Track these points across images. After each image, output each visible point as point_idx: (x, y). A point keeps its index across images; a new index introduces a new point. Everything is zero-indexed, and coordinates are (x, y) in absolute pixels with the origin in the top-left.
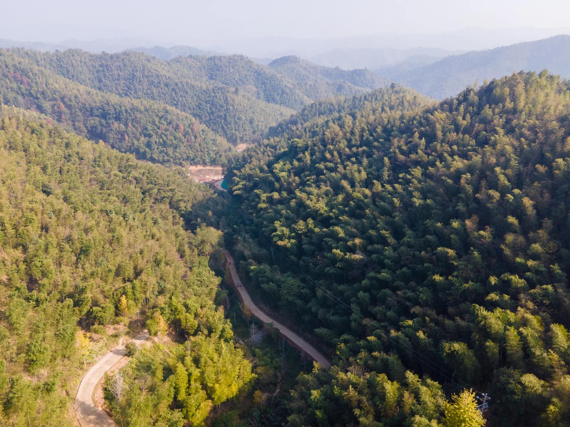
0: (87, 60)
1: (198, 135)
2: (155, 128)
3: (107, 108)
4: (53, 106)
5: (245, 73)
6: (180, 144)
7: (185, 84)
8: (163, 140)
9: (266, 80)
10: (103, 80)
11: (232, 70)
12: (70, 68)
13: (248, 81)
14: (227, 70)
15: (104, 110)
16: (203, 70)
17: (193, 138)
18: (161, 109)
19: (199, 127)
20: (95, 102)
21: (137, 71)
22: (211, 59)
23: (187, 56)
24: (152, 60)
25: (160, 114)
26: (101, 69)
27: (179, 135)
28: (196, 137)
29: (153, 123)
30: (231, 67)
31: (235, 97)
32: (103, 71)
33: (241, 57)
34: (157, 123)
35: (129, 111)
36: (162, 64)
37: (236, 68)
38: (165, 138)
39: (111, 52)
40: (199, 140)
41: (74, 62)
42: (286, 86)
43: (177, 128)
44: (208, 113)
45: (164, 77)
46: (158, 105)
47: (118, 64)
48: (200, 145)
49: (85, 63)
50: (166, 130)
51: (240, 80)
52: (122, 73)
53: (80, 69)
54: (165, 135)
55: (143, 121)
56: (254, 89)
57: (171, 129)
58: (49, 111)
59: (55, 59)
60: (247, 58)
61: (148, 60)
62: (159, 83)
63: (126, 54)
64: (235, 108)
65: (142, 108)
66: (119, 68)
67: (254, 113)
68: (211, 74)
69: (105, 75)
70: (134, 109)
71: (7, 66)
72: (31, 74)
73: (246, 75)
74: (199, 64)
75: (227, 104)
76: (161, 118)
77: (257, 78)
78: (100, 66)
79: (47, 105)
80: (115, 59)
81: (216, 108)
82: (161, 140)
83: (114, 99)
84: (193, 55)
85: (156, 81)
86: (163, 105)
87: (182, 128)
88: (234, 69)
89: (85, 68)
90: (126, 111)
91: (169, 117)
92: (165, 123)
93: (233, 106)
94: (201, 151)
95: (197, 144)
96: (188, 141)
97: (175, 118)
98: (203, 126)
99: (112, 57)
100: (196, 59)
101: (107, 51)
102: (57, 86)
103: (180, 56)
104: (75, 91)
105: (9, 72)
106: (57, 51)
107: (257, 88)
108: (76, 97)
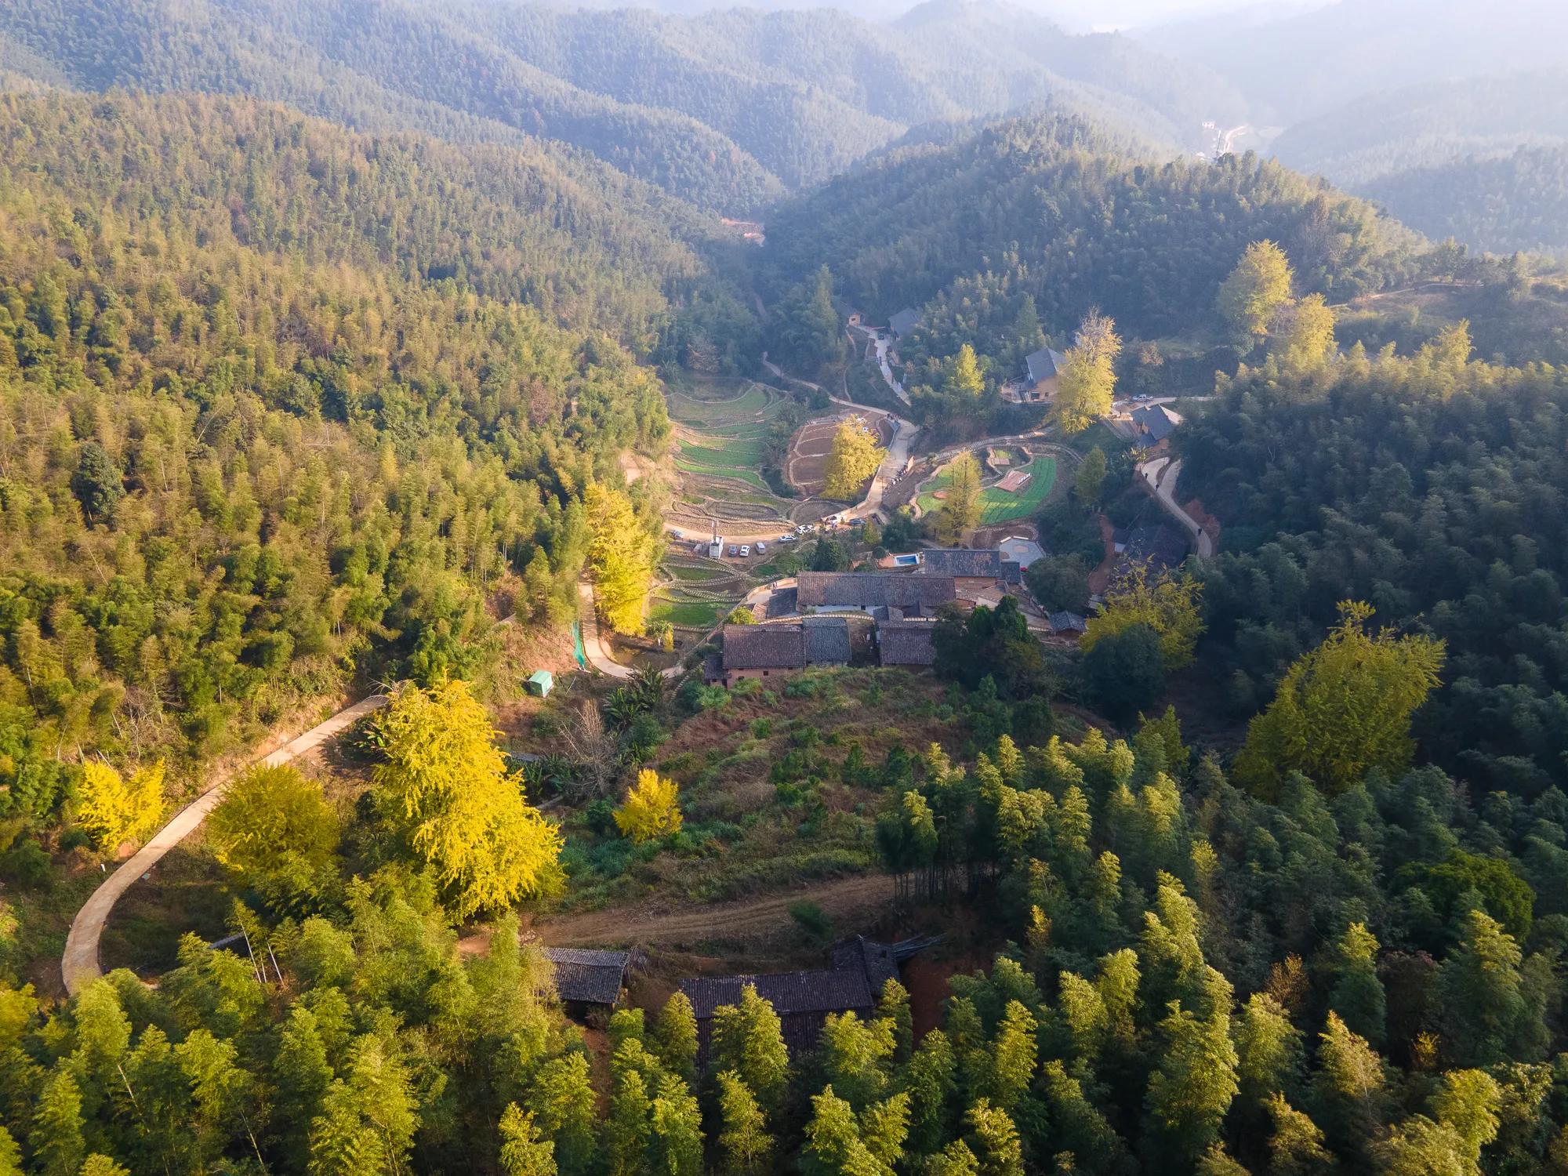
1: (737, 170)
2: (675, 156)
4: (524, 116)
6: (710, 182)
8: (685, 176)
15: (599, 125)
18: (683, 126)
19: (738, 155)
25: (682, 134)
27: (708, 169)
29: (672, 147)
34: (677, 147)
35: (636, 127)
38: (688, 173)
40: (737, 178)
42: (913, 79)
43: (705, 157)
44: (756, 132)
46: (678, 119)
48: (738, 185)
50: (690, 160)
52: (614, 53)
54: (689, 168)
55: (656, 146)
57: (697, 157)
58: (519, 124)
64: (804, 124)
65: (655, 123)
67: (835, 135)
70: (643, 124)
75: (791, 117)
76: (683, 141)
79: (517, 115)
82: (682, 176)
87: (714, 157)
90: (632, 126)
91: (695, 139)
92: (689, 148)
93: (800, 121)
94: (740, 195)
95: (734, 185)
96: (721, 179)
97: (703, 141)
98: (747, 156)
104: (554, 92)
107: (856, 80)
108: (556, 101)
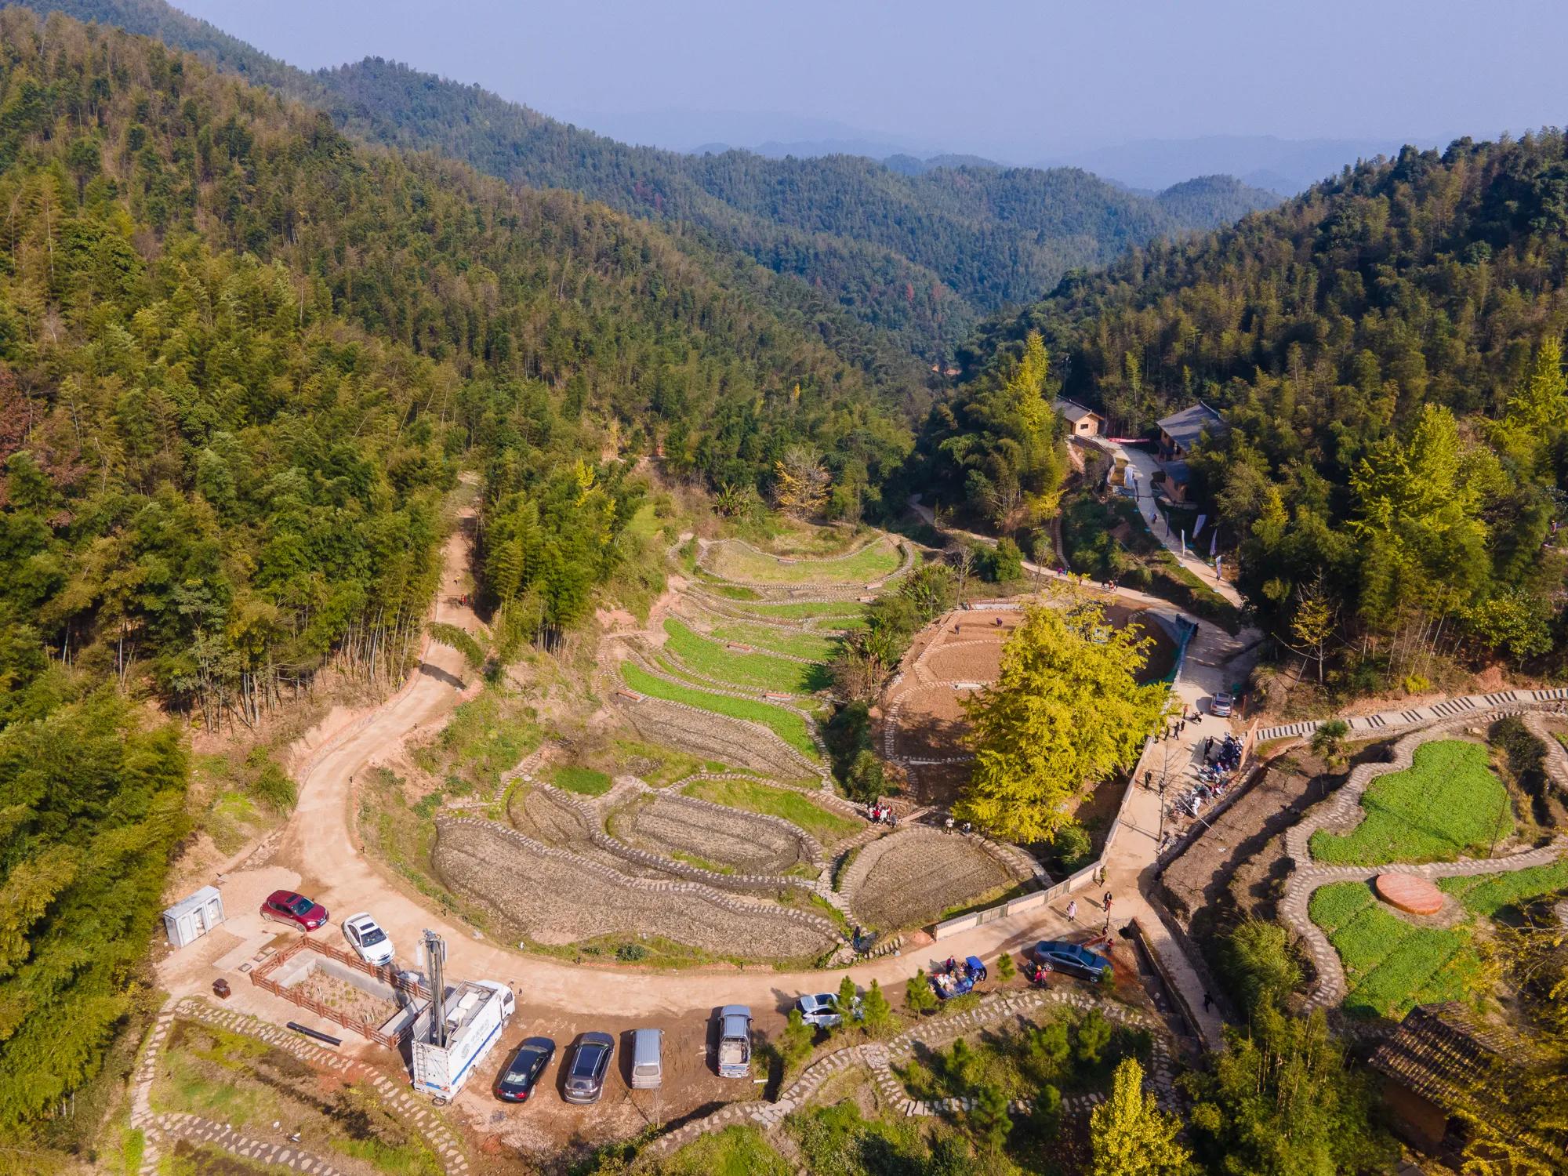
0: (757, 170)
1: (939, 307)
2: (864, 288)
3: (783, 250)
5: (1079, 208)
6: (903, 321)
7: (935, 219)
8: (873, 312)
9: (1127, 225)
10: (781, 209)
11: (1049, 201)
12: (726, 186)
13: (1081, 225)
14: (1039, 200)
15: (777, 254)
16: (985, 199)
17: (929, 313)
18: (879, 256)
19: (946, 294)
20: (765, 240)
21: (846, 192)
22: (1010, 174)
23: (953, 168)
24: (879, 172)
25: (876, 265)
26: (779, 188)
27: (905, 305)
28: (934, 311)
29: (861, 279)
30: (1049, 194)
31: (1036, 249)
32: (783, 192)
33: (1078, 174)
34: (867, 279)
35: (822, 257)
36: (898, 181)
37: (1062, 196)
38: (876, 308)
39: (801, 155)
40: (939, 317)
41: (733, 174)
43: (903, 291)
44: (972, 278)
45: (895, 207)
46: (876, 250)
47: (814, 179)
48: (940, 327)
49: (753, 177)
50: (882, 294)
51: (1064, 222)
52: (817, 197)
53: (742, 187)
54: (878, 303)
55: (842, 276)
56: (1094, 244)
57: (890, 291)
59: (703, 168)
60: (1093, 175)
61: (871, 172)
62: (885, 217)
63: (829, 159)
64: (1032, 270)
66: (814, 186)
68: (1003, 209)
69: (785, 201)
71: (632, 175)
72: (667, 189)
73: (1080, 213)
74: (977, 185)
75: (1015, 263)
76: (875, 273)
77: (1107, 223)
78: (780, 183)
80: (809, 169)
81: (991, 270)
82: (869, 311)
83: (798, 236)
84: (969, 167)
85: (880, 213)
86: (884, 251)
87: (912, 292)
88: (1054, 198)
89: (751, 186)
90: (816, 255)
91: (891, 272)
92: (881, 280)
93: (1027, 266)
94: (941, 338)
95: (935, 325)
96: (918, 317)
97: (901, 274)
98: (955, 297)
99: (803, 166)
100: (974, 176)
101: (794, 155)
102: (706, 210)
103: (940, 169)
104: (735, 221)
105: (635, 185)
106: (708, 154)
